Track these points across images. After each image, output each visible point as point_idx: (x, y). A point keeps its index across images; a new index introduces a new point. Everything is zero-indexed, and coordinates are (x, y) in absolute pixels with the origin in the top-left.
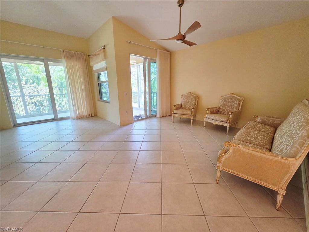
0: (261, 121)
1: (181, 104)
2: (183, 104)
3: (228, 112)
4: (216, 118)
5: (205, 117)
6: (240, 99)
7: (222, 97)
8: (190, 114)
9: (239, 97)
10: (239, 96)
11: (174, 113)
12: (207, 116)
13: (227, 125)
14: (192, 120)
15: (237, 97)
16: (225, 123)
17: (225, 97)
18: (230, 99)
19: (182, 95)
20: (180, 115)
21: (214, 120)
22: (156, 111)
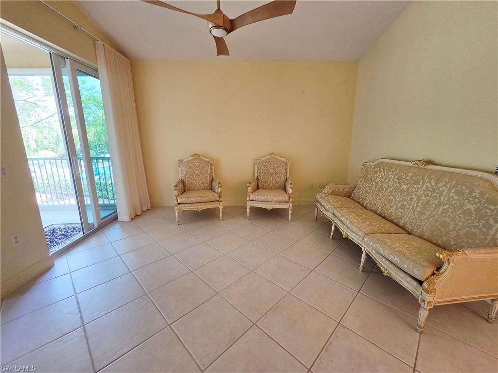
0: (330, 191)
1: (182, 181)
2: (186, 179)
3: (274, 185)
4: (271, 198)
5: (248, 199)
6: (286, 161)
7: (257, 159)
8: (217, 198)
9: (284, 160)
10: (283, 158)
11: (179, 204)
12: (252, 197)
13: (289, 206)
14: (221, 211)
15: (281, 159)
16: (286, 203)
17: (261, 159)
18: (272, 163)
19: (181, 161)
20: (196, 204)
21: (266, 203)
22: (114, 206)
